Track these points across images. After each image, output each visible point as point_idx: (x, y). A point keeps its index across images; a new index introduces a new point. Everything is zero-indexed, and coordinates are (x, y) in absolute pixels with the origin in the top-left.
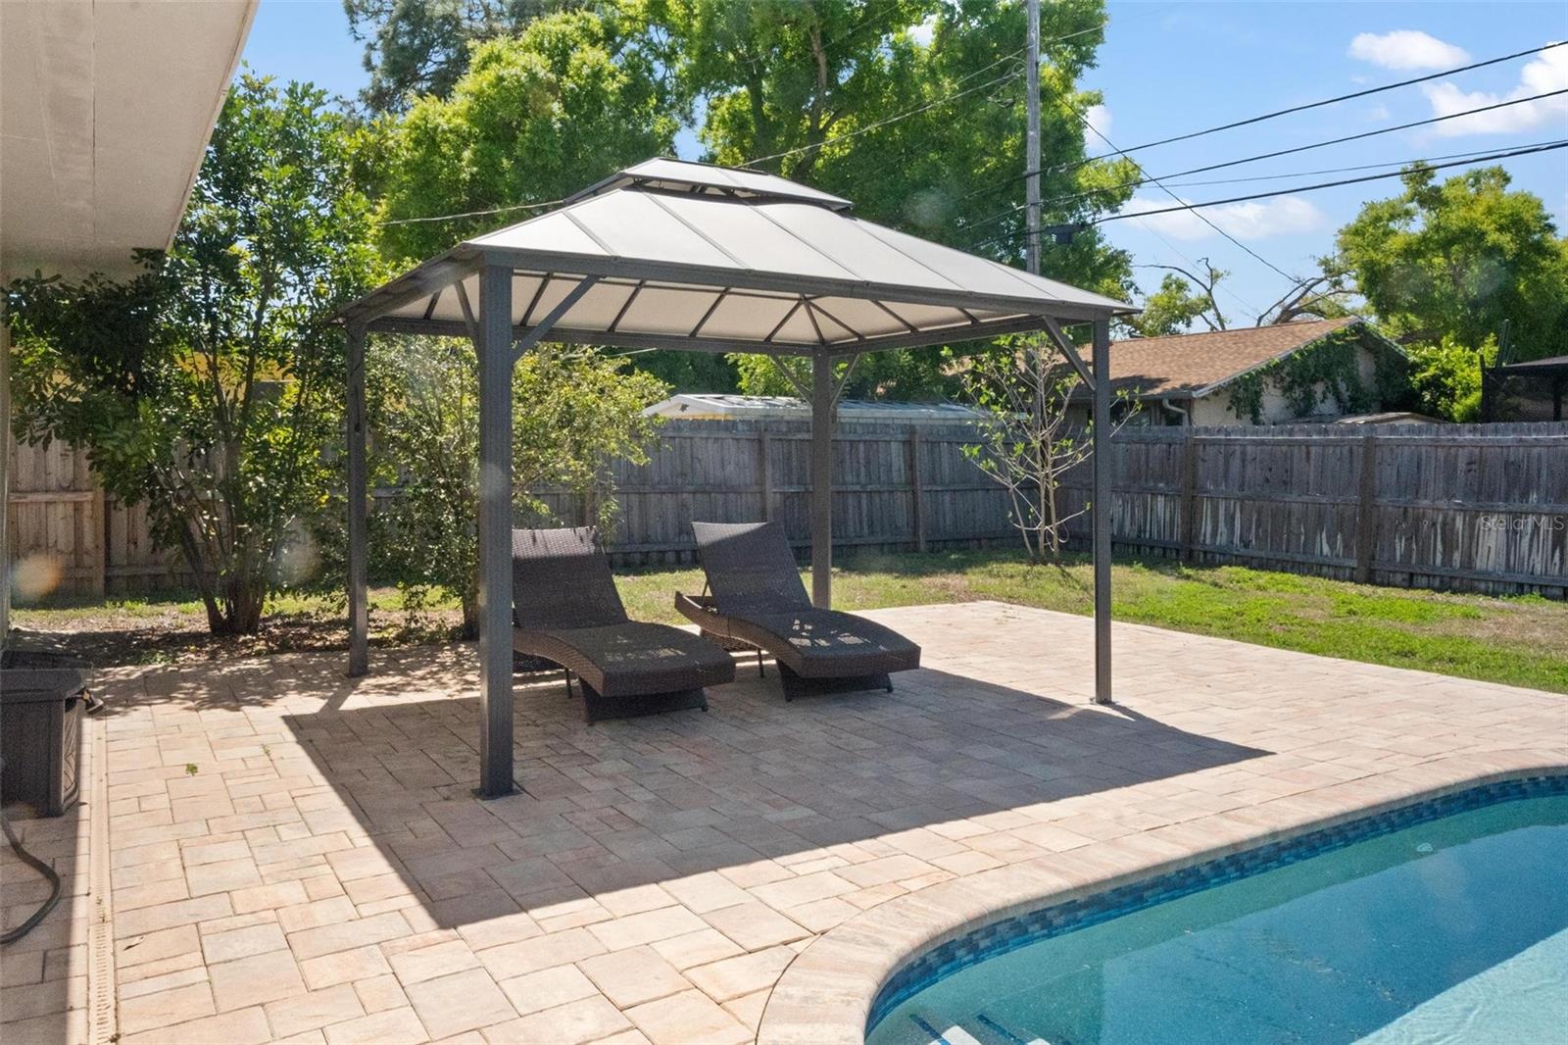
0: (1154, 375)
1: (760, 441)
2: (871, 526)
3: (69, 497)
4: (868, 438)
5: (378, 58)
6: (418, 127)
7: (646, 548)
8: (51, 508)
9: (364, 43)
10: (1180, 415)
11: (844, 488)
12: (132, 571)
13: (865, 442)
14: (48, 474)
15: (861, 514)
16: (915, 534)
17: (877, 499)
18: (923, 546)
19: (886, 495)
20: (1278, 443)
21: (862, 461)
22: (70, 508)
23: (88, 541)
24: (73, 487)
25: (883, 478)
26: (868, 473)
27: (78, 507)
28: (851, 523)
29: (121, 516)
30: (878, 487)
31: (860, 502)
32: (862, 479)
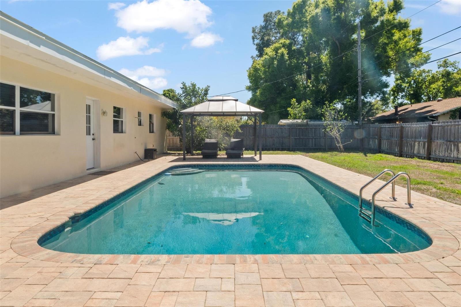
1: (290, 128)
2: (315, 145)
4: (315, 128)
9: (256, 45)
11: (309, 137)
13: (314, 128)
15: (312, 143)
16: (326, 147)
17: (317, 139)
18: (327, 149)
19: (319, 139)
20: (391, 127)
21: (313, 132)
25: (318, 135)
26: (315, 135)
28: (310, 144)
30: (317, 137)
31: (312, 140)
32: (313, 136)
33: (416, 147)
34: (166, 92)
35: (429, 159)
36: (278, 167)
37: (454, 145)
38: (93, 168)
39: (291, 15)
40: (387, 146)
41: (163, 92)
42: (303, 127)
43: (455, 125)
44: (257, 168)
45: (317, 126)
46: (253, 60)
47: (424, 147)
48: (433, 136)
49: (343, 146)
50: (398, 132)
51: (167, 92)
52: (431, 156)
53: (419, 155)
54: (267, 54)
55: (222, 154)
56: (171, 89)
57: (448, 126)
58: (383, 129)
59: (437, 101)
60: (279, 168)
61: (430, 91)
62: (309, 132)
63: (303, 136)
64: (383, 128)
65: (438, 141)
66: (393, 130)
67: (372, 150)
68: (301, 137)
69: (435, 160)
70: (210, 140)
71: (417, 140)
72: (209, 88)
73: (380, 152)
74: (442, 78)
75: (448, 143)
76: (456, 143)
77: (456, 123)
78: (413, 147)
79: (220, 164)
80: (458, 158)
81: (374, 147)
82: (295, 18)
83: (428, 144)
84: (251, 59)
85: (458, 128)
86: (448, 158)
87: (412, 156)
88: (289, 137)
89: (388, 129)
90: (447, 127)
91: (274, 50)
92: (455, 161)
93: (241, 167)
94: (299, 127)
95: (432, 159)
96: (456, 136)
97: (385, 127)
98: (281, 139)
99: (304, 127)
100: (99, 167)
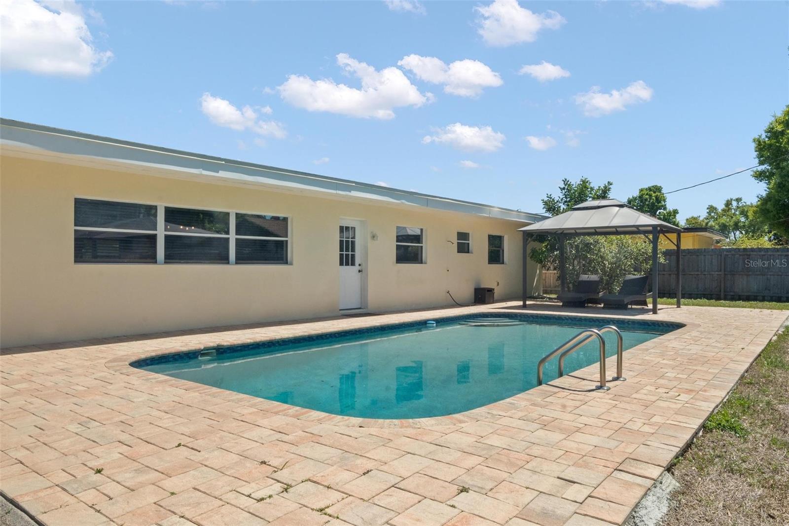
34: (643, 192)
36: (660, 326)
38: (360, 308)
41: (640, 192)
51: (646, 193)
56: (656, 186)
60: (661, 328)
70: (588, 277)
72: (610, 186)
100: (367, 307)
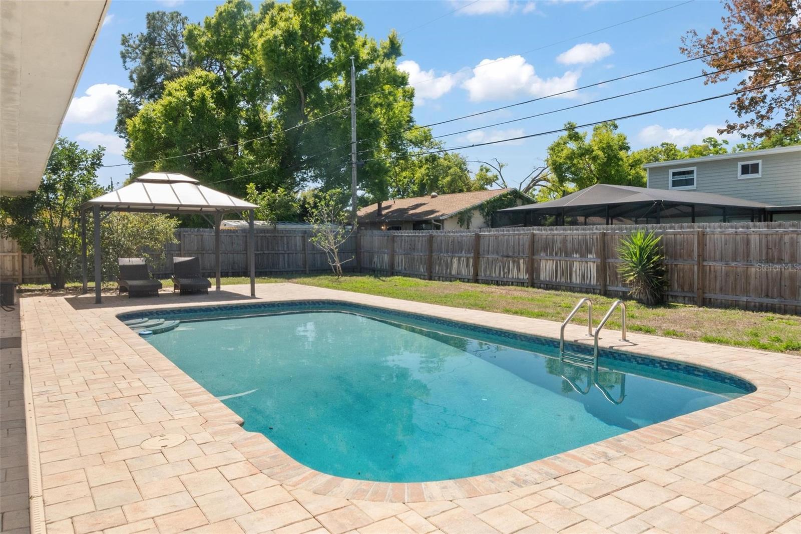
0: (437, 210)
1: (246, 236)
2: (289, 265)
3: (11, 254)
4: (288, 235)
5: (135, 77)
6: (144, 117)
7: (204, 271)
8: (5, 258)
9: (129, 71)
10: (440, 226)
11: (278, 252)
12: (30, 277)
14: (4, 247)
15: (284, 262)
16: (305, 268)
17: (291, 255)
18: (308, 272)
19: (295, 254)
20: (412, 236)
21: (285, 243)
22: (11, 257)
23: (17, 268)
24: (12, 251)
25: (293, 248)
26: (288, 247)
27: (13, 257)
28: (281, 263)
29: (27, 260)
30: (291, 252)
31: (284, 257)
32: (285, 249)
33: (455, 265)
35: (476, 281)
37: (514, 262)
39: (214, 28)
40: (405, 264)
42: (267, 235)
43: (514, 235)
44: (270, 309)
45: (290, 233)
46: (120, 99)
47: (467, 266)
48: (481, 250)
49: (341, 265)
50: (424, 243)
52: (479, 278)
53: (460, 277)
54: (170, 94)
55: (168, 287)
57: (504, 236)
58: (398, 238)
59: (430, 197)
61: (400, 181)
62: (278, 243)
63: (268, 250)
64: (398, 236)
65: (489, 256)
66: (414, 240)
67: (378, 271)
68: (266, 252)
69: (487, 282)
70: (130, 261)
71: (457, 255)
72: (103, 152)
73: (392, 274)
74: (426, 163)
75: (505, 259)
76: (517, 259)
77: (516, 232)
78: (449, 266)
79: (203, 306)
80: (518, 278)
81: (381, 266)
82: (220, 35)
83: (473, 260)
84: (118, 95)
85: (519, 239)
86: (505, 280)
87: (450, 278)
88: (245, 252)
89: (406, 238)
90: (502, 237)
91: (186, 88)
92: (514, 283)
93: (242, 309)
94: (261, 235)
95: (480, 281)
96: (516, 250)
97: (402, 236)
98: (231, 255)
99: (270, 235)
